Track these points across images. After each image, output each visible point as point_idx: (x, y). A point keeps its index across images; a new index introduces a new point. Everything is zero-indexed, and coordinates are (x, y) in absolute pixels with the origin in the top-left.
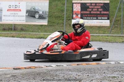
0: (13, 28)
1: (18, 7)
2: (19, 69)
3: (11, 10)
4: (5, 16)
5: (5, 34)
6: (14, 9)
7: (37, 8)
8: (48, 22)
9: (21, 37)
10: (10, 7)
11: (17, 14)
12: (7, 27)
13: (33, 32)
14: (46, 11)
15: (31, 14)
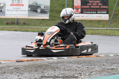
0: (16, 22)
1: (21, 2)
2: (22, 61)
3: (14, 5)
4: (8, 10)
5: (8, 28)
6: (17, 4)
7: (39, 3)
8: (50, 16)
9: (23, 31)
10: (13, 2)
11: (20, 8)
12: (10, 22)
13: (35, 25)
14: (47, 6)
15: (33, 8)
